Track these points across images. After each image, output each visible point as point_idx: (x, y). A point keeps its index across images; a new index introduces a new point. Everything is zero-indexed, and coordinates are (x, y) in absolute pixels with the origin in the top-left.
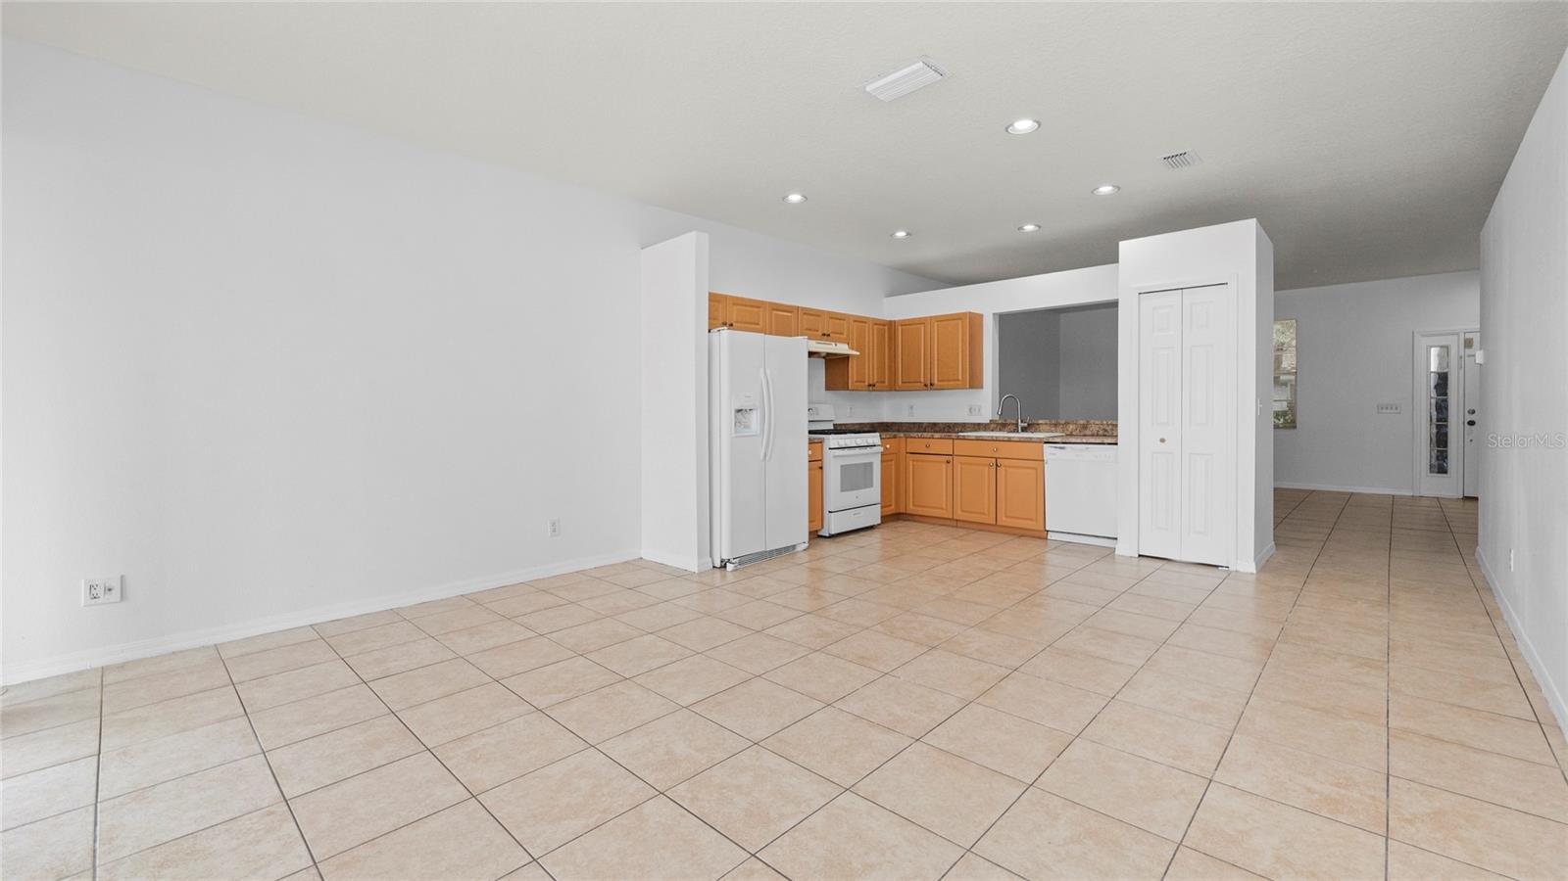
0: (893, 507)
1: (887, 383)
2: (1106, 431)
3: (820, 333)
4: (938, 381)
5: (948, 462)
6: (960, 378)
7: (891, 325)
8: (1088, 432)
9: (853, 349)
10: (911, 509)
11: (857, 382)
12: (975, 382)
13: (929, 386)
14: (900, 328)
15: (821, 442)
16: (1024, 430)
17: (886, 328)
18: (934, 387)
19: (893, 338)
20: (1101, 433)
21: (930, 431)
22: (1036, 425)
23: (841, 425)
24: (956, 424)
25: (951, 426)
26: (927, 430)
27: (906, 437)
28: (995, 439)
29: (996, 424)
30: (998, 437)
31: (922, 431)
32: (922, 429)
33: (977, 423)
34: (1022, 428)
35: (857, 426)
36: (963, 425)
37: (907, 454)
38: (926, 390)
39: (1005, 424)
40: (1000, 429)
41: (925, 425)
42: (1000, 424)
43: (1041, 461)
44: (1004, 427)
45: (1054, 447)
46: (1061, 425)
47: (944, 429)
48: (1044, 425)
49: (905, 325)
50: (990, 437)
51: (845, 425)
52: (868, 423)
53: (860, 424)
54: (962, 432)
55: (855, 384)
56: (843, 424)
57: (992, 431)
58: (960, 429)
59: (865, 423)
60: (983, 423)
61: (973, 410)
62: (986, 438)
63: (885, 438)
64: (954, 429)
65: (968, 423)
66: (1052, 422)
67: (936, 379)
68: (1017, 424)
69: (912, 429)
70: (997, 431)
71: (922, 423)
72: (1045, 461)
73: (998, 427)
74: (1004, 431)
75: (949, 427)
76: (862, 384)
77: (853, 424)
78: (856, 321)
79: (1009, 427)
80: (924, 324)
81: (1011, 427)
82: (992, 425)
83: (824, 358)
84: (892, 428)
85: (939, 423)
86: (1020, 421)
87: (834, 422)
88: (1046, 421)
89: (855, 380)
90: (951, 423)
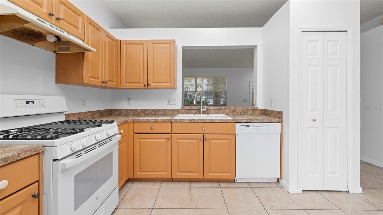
0: (124, 178)
1: (114, 83)
2: (244, 112)
4: (154, 82)
6: (169, 81)
7: (118, 42)
8: (236, 113)
10: (139, 175)
13: (147, 87)
14: (125, 45)
15: (40, 153)
16: (204, 113)
17: (115, 43)
18: (150, 87)
19: (118, 51)
20: (242, 113)
21: (142, 114)
22: (208, 110)
23: (73, 114)
24: (160, 110)
25: (157, 111)
26: (140, 114)
27: (134, 122)
28: (203, 121)
29: (185, 109)
30: (205, 120)
31: (137, 115)
32: (136, 113)
33: (173, 109)
34: (203, 112)
35: (89, 114)
36: (164, 111)
37: (134, 134)
38: (145, 89)
39: (190, 109)
40: (187, 113)
41: (138, 110)
42: (188, 109)
43: (234, 134)
44: (190, 111)
45: (241, 125)
46: (222, 109)
47: (151, 113)
48: (213, 110)
49: (129, 44)
50: (200, 120)
51: (78, 114)
52: (97, 111)
53: (91, 112)
54: (164, 115)
55: (89, 79)
56: (76, 113)
57: (183, 114)
58: (162, 113)
59: (95, 111)
60: (177, 109)
61: (170, 101)
62: (196, 121)
63: (120, 125)
64: (159, 113)
65: (167, 109)
66: (217, 108)
67: (152, 81)
68: (200, 109)
69: (129, 114)
70: (185, 114)
71: (136, 109)
72: (236, 135)
73: (186, 111)
74: (190, 114)
75: (155, 112)
76: (97, 80)
77: (86, 113)
78: (91, 24)
79: (193, 111)
80: (143, 44)
81: (194, 111)
82: (182, 111)
83: (55, 52)
84: (115, 113)
85: (149, 109)
86: (201, 108)
87: (65, 113)
88: (214, 107)
89: (90, 76)
90: (156, 109)
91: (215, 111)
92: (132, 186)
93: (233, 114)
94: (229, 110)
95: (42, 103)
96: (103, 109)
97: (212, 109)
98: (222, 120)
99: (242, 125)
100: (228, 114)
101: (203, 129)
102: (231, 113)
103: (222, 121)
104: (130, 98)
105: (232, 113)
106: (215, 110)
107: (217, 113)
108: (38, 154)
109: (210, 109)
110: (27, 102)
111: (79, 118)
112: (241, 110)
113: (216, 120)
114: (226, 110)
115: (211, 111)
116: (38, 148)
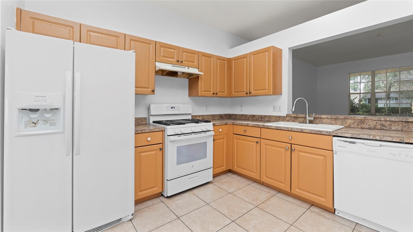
0: (224, 167)
1: (226, 93)
2: (383, 125)
3: (175, 60)
4: (254, 90)
5: (257, 143)
6: (267, 88)
7: (229, 60)
8: (364, 126)
9: (200, 72)
10: (236, 169)
11: (203, 91)
12: (277, 91)
13: (249, 94)
14: (233, 62)
15: (163, 131)
16: (311, 122)
17: (226, 62)
18: (251, 94)
19: (230, 68)
20: (379, 127)
21: (251, 119)
22: (320, 119)
23: (199, 116)
24: (266, 116)
25: (263, 117)
26: (249, 119)
27: (233, 125)
28: (290, 130)
29: (291, 117)
30: (293, 128)
31: (247, 120)
32: (247, 118)
33: (278, 116)
34: (309, 121)
35: (210, 116)
36: (270, 117)
37: (234, 135)
38: (248, 96)
39: (297, 117)
40: (293, 121)
41: (248, 116)
42: (294, 117)
43: (331, 151)
44: (297, 119)
45: (341, 141)
46: (340, 119)
47: (258, 119)
48: (326, 119)
49: (236, 60)
50: (287, 128)
51: (202, 116)
52: (218, 115)
53: (212, 115)
54: (269, 121)
55: (203, 92)
56: (201, 115)
57: (288, 121)
58: (268, 119)
59: (216, 115)
60: (282, 116)
61: (276, 108)
62: (283, 129)
63: (218, 125)
64: (264, 119)
65: (273, 116)
66: (333, 117)
67: (252, 90)
68: (305, 118)
69: (242, 118)
70: (291, 121)
71: (247, 115)
72: (334, 152)
73: (292, 119)
74: (296, 122)
75: (262, 118)
76: (209, 93)
77: (208, 115)
78: (204, 56)
79: (299, 120)
80: (246, 57)
81: (301, 120)
82: (288, 118)
83: (188, 78)
84: (232, 117)
85: (256, 115)
86: (307, 116)
87: (192, 115)
88: (328, 116)
89: (203, 90)
90: (263, 116)
91: (329, 121)
92: (231, 176)
93: (359, 127)
94: (352, 120)
95: (179, 108)
96: (222, 114)
97: (324, 118)
98: (313, 130)
99: (343, 141)
100: (350, 126)
101: (289, 138)
102: (356, 126)
103: (313, 132)
104: (243, 105)
105: (358, 125)
106: (329, 119)
107: (332, 124)
108: (162, 131)
109: (323, 117)
110: (172, 108)
111: (203, 119)
112: (375, 122)
113: (305, 129)
114: (347, 120)
115: (324, 120)
116: (162, 128)
